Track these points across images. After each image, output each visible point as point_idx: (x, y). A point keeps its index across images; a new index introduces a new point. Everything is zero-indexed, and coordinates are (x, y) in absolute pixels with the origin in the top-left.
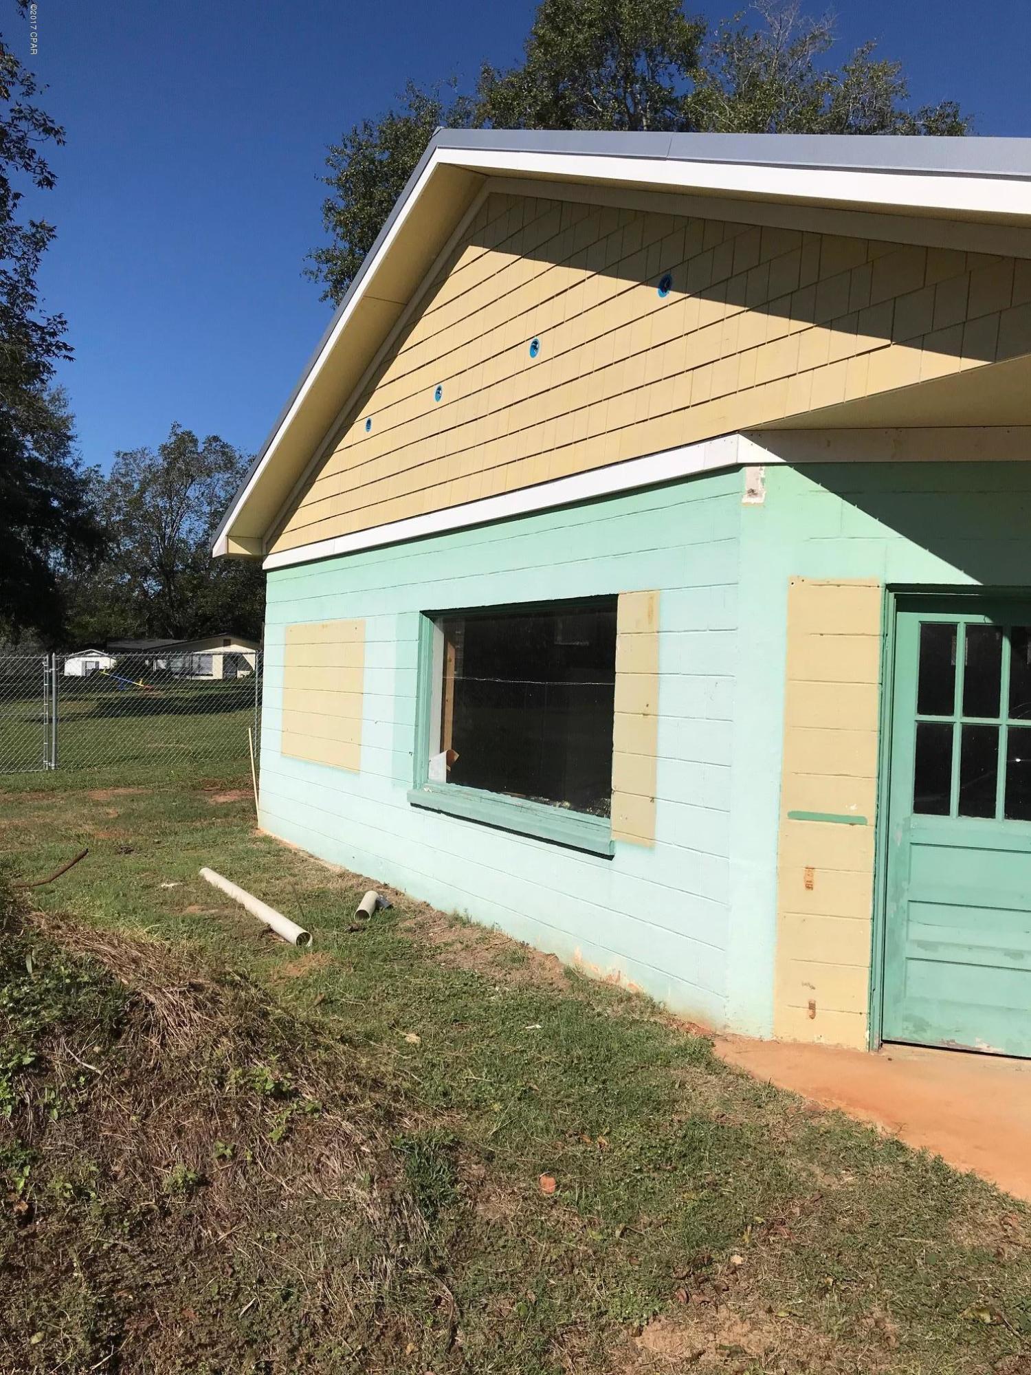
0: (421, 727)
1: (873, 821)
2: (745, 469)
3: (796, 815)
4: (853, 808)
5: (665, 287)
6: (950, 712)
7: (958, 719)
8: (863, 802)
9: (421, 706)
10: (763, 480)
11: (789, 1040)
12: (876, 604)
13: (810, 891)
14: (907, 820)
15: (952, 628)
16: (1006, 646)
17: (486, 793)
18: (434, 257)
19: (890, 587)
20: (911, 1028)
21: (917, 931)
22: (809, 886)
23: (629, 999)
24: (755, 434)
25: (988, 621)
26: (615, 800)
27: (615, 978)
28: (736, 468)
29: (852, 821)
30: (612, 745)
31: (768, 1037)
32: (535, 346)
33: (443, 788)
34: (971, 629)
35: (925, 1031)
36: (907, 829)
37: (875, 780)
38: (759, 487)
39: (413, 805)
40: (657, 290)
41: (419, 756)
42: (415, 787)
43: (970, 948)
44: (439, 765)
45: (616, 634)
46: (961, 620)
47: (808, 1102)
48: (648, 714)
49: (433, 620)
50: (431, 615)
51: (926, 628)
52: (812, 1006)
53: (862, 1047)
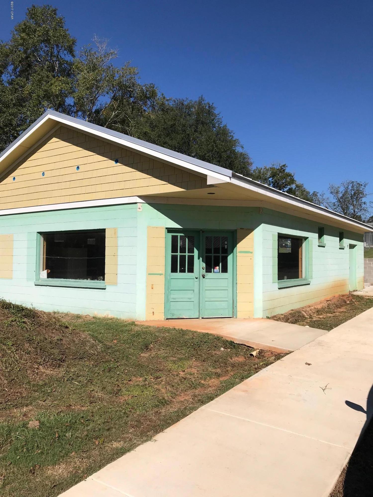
0: (37, 264)
1: (164, 274)
2: (138, 204)
3: (149, 274)
4: (161, 272)
5: (117, 161)
6: (177, 253)
7: (179, 254)
8: (162, 271)
9: (37, 258)
10: (141, 206)
11: (149, 320)
12: (164, 231)
13: (152, 289)
14: (170, 274)
15: (177, 236)
16: (187, 239)
17: (62, 279)
18: (41, 138)
19: (166, 228)
20: (172, 316)
21: (172, 296)
22: (152, 288)
23: (112, 319)
24: (140, 197)
25: (184, 235)
26: (106, 276)
27: (107, 315)
28: (136, 203)
29: (161, 275)
30: (105, 263)
31: (145, 320)
32: (78, 168)
33: (46, 280)
34: (180, 236)
35: (174, 316)
36: (170, 276)
37: (164, 266)
38: (141, 207)
39: (35, 285)
40: (114, 162)
41: (37, 271)
42: (36, 280)
43: (182, 298)
44: (44, 274)
45: (105, 238)
46: (179, 235)
47: (157, 326)
48: (115, 255)
49: (41, 234)
50: (40, 233)
51: (173, 237)
52: (153, 313)
53: (163, 320)
